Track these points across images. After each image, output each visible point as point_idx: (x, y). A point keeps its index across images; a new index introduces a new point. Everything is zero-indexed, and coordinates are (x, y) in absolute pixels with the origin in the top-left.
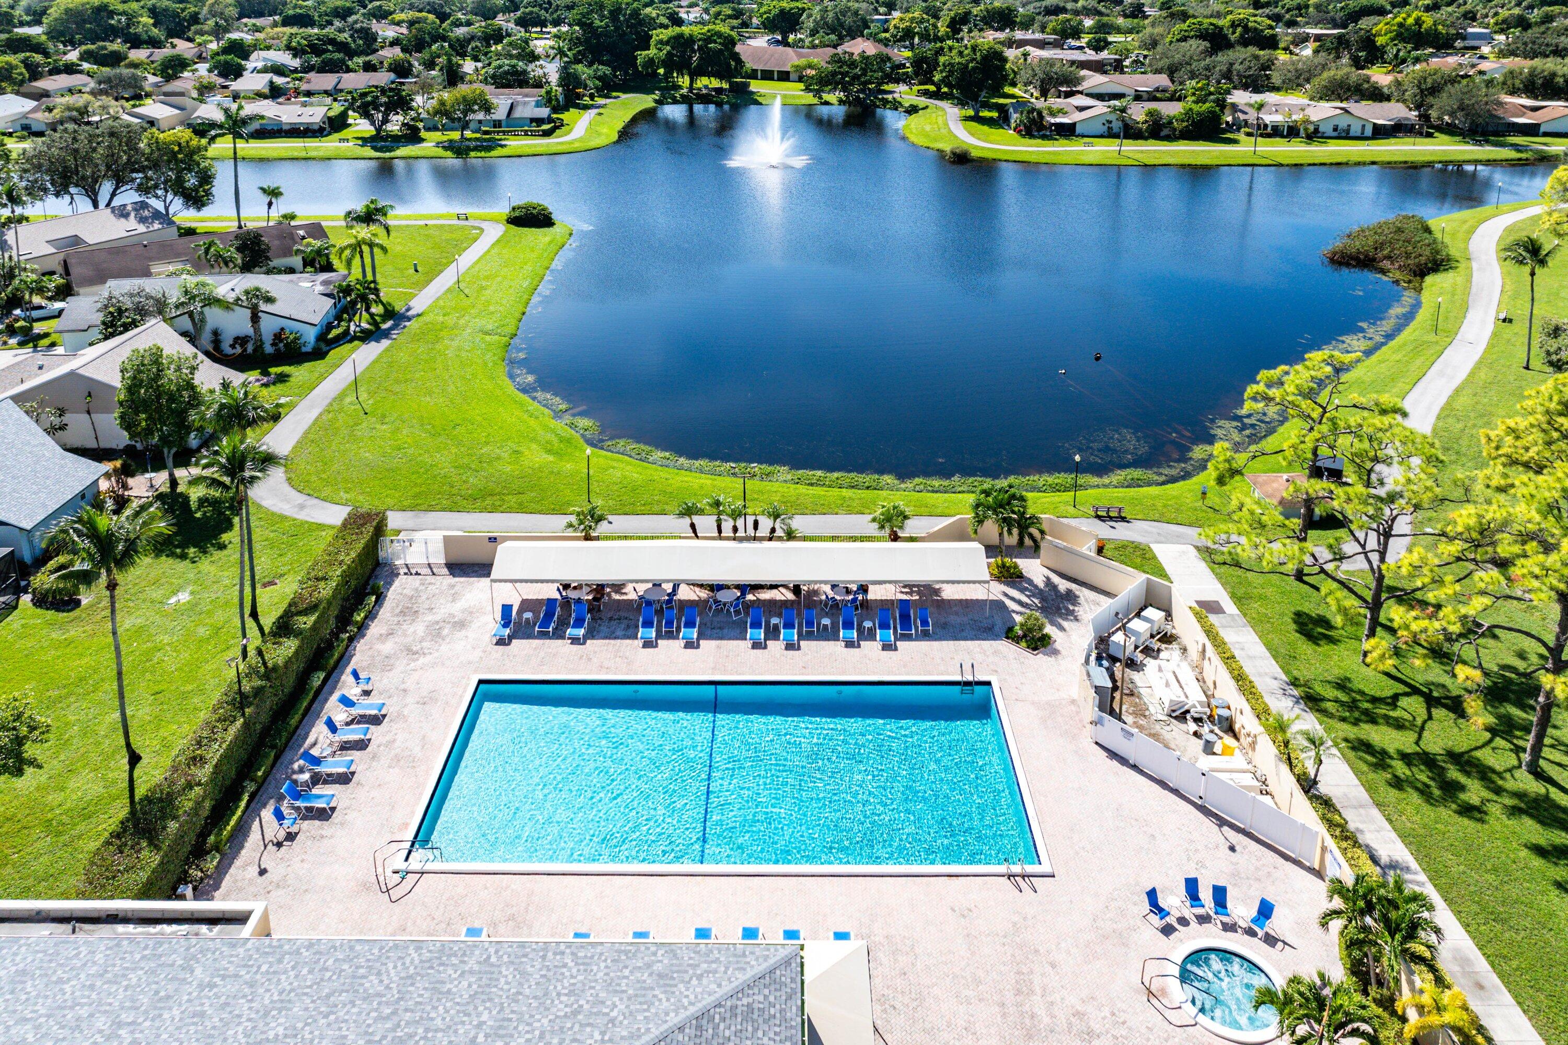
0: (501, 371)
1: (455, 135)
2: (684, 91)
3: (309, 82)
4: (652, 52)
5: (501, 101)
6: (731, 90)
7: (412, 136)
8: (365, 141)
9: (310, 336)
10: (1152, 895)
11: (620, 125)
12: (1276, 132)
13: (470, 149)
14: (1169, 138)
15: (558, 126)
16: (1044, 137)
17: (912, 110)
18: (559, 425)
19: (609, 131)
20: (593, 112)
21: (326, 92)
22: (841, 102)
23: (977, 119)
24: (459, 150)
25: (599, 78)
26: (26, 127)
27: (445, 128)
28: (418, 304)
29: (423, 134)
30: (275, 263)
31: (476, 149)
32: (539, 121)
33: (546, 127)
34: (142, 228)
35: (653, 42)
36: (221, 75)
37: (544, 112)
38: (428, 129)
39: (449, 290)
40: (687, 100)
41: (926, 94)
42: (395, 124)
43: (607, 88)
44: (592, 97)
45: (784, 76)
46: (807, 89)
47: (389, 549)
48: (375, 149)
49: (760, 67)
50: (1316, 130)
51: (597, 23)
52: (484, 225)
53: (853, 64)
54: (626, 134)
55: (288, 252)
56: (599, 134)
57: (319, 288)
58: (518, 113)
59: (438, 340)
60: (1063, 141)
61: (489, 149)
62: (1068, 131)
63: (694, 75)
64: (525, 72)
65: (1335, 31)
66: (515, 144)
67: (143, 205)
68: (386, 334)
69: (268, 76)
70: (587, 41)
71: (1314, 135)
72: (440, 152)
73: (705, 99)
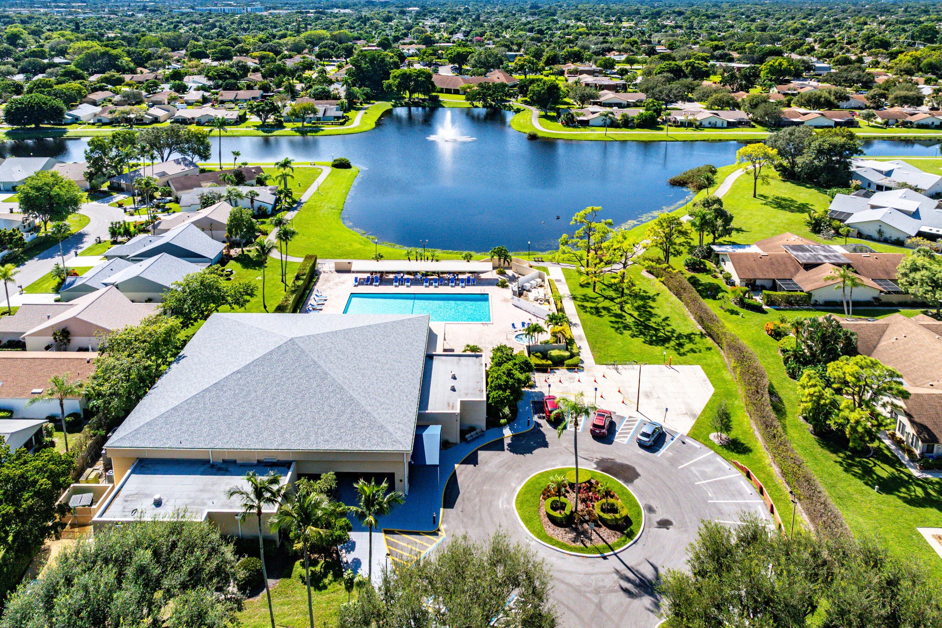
0: (340, 221)
1: (300, 125)
2: (407, 100)
3: (222, 95)
4: (391, 81)
5: (321, 107)
6: (429, 99)
7: (279, 125)
8: (258, 127)
9: (270, 208)
10: (513, 325)
11: (376, 118)
12: (682, 125)
13: (307, 132)
14: (632, 128)
15: (347, 119)
16: (574, 127)
17: (518, 111)
18: (364, 238)
19: (371, 124)
20: (362, 112)
21: (231, 101)
22: (484, 107)
23: (546, 117)
24: (303, 132)
25: (365, 94)
26: (99, 121)
27: (294, 121)
28: (304, 199)
29: (285, 124)
30: (248, 182)
31: (310, 131)
32: (338, 118)
33: (342, 121)
34: (187, 169)
35: (391, 75)
36: (176, 91)
37: (340, 113)
38: (286, 121)
39: (315, 194)
40: (408, 105)
41: (526, 102)
42: (271, 119)
43: (369, 99)
44: (361, 104)
45: (457, 92)
46: (467, 99)
47: (319, 267)
48: (263, 131)
49: (444, 87)
50: (701, 124)
51: (363, 65)
52: (323, 167)
53: (489, 88)
54: (379, 123)
55: (251, 178)
56: (366, 124)
57: (269, 192)
58: (328, 114)
59: (315, 211)
60: (582, 129)
61: (316, 131)
62: (585, 124)
63: (411, 93)
64: (329, 92)
65: (748, 66)
66: (328, 129)
67: (185, 159)
68: (295, 209)
69: (201, 92)
70: (358, 74)
71: (700, 126)
72: (293, 133)
73: (417, 104)
